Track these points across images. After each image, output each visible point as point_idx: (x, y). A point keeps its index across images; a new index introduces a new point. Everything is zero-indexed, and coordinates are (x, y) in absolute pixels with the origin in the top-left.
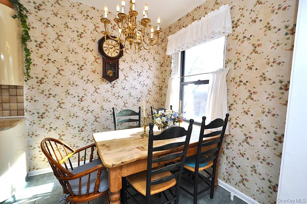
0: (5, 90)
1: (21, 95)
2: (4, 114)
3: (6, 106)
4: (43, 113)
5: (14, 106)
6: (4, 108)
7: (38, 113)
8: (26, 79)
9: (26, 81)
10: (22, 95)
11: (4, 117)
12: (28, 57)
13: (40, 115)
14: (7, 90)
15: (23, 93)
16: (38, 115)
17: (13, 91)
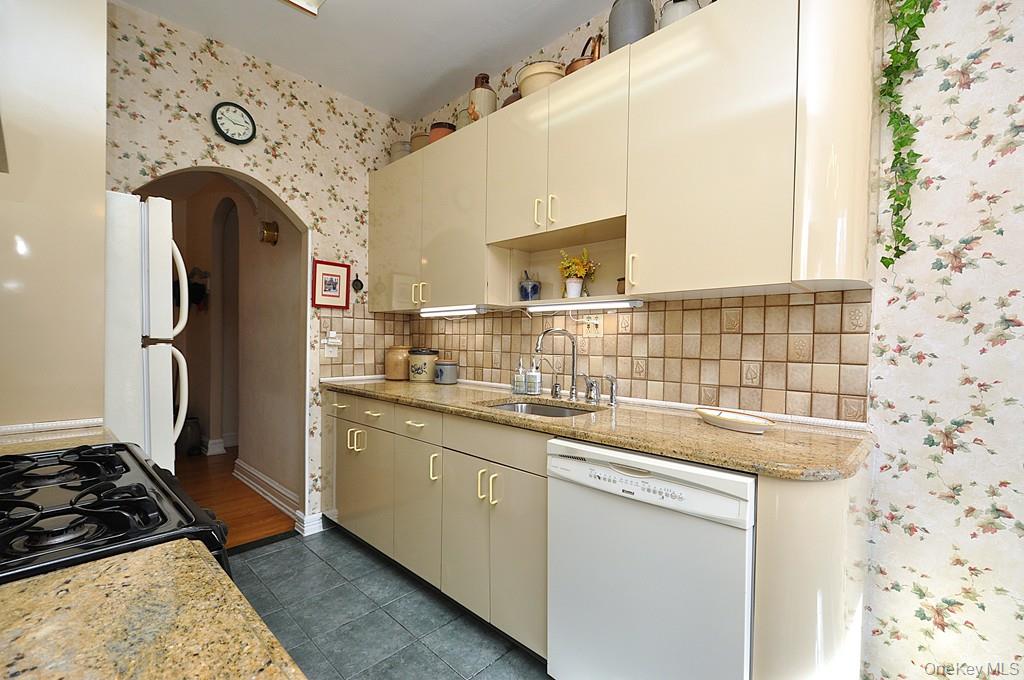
0: (802, 309)
1: (857, 329)
2: (789, 405)
3: (799, 373)
4: (955, 423)
5: (826, 374)
6: (793, 382)
7: (930, 420)
8: (890, 254)
9: (886, 262)
10: (863, 329)
11: (788, 417)
12: (905, 151)
13: (935, 432)
14: (809, 310)
15: (869, 318)
16: (925, 430)
17: (828, 314)
